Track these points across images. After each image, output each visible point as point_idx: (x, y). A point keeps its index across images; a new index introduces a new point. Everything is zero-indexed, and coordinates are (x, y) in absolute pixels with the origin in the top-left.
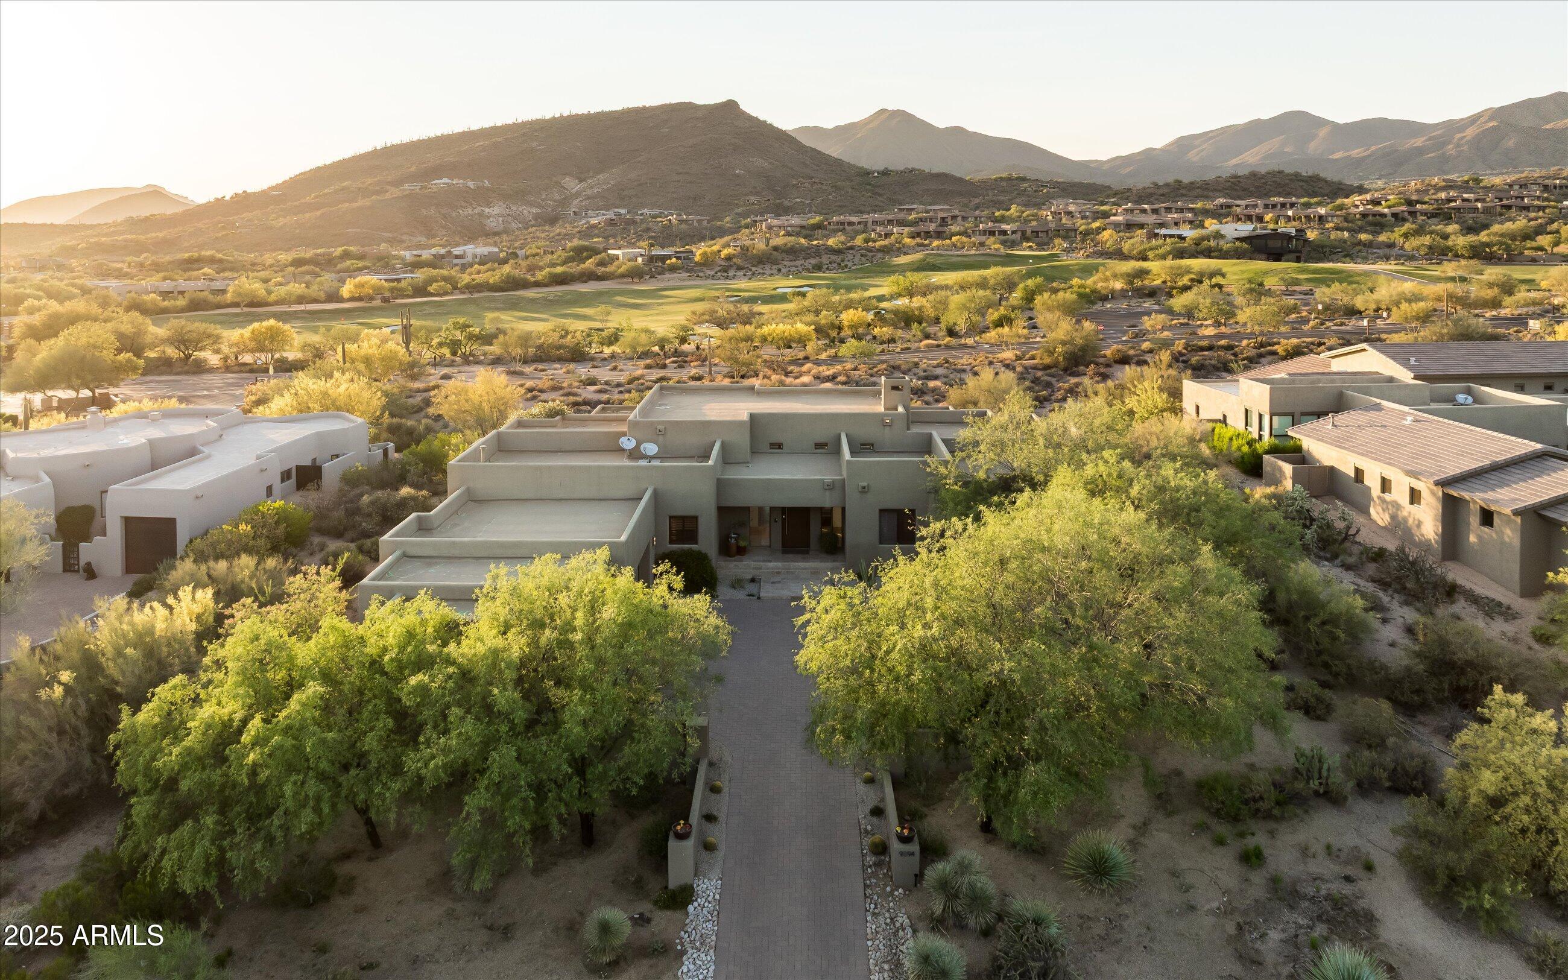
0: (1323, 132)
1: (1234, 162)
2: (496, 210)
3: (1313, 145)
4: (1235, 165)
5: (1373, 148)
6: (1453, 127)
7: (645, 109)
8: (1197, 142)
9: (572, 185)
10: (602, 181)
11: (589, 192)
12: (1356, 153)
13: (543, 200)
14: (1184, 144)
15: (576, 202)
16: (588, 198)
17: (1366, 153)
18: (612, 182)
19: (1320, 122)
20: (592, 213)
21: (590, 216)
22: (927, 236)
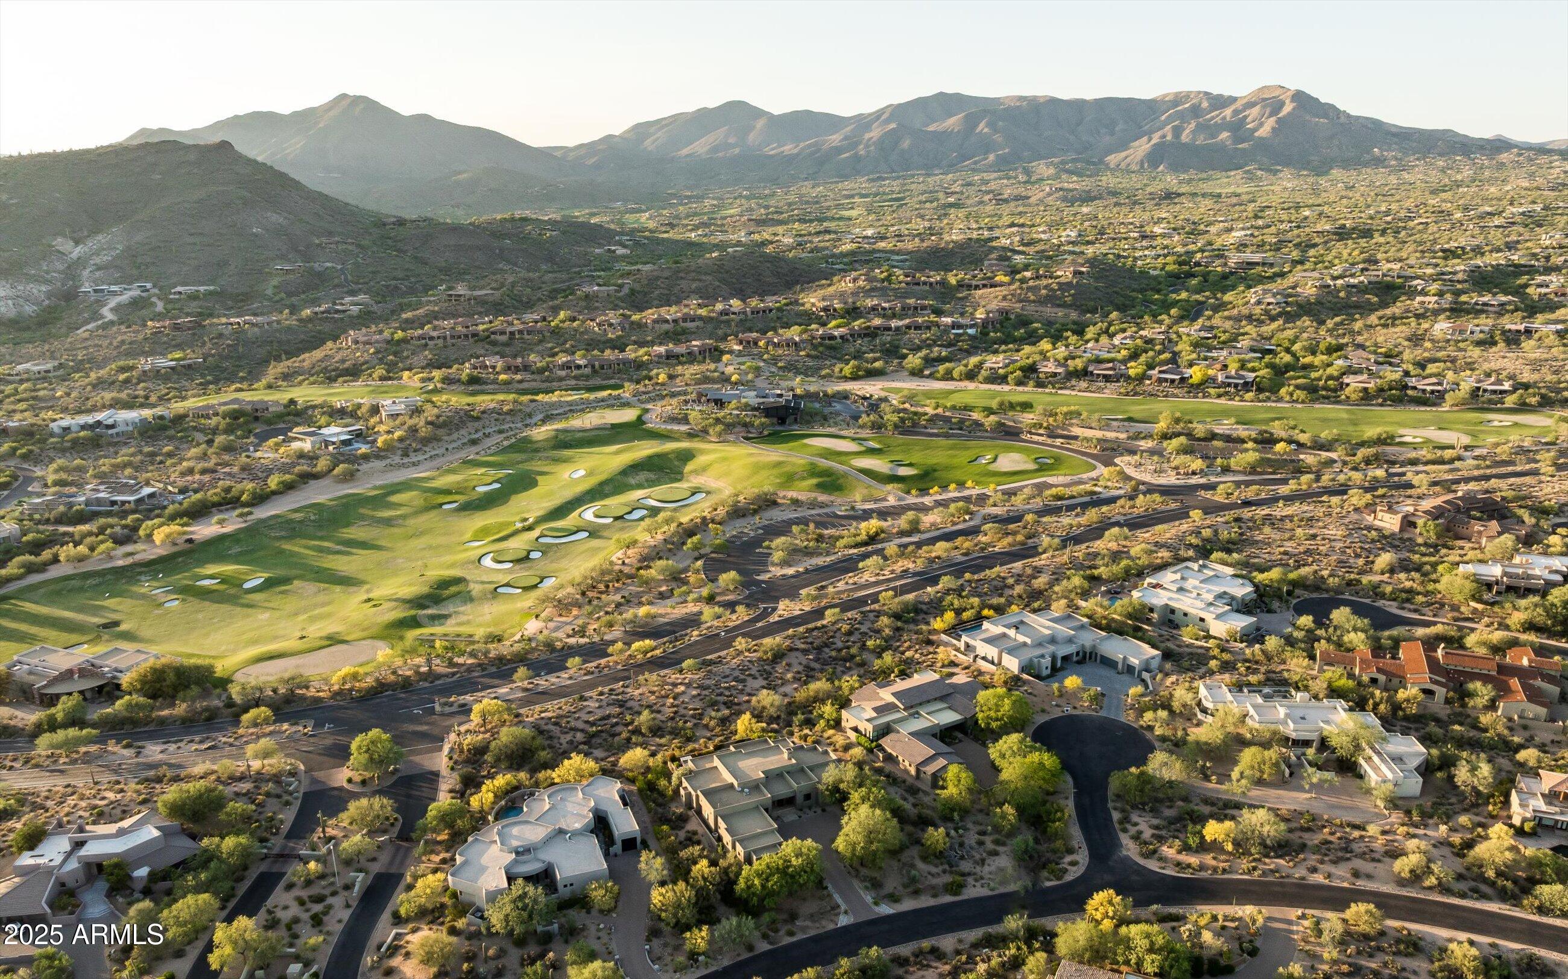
0: (760, 124)
1: (685, 151)
3: (751, 137)
4: (687, 156)
5: (802, 145)
6: (863, 122)
8: (652, 130)
12: (788, 149)
14: (641, 130)
17: (796, 151)
19: (757, 113)
20: (113, 288)
21: (114, 293)
22: (517, 369)
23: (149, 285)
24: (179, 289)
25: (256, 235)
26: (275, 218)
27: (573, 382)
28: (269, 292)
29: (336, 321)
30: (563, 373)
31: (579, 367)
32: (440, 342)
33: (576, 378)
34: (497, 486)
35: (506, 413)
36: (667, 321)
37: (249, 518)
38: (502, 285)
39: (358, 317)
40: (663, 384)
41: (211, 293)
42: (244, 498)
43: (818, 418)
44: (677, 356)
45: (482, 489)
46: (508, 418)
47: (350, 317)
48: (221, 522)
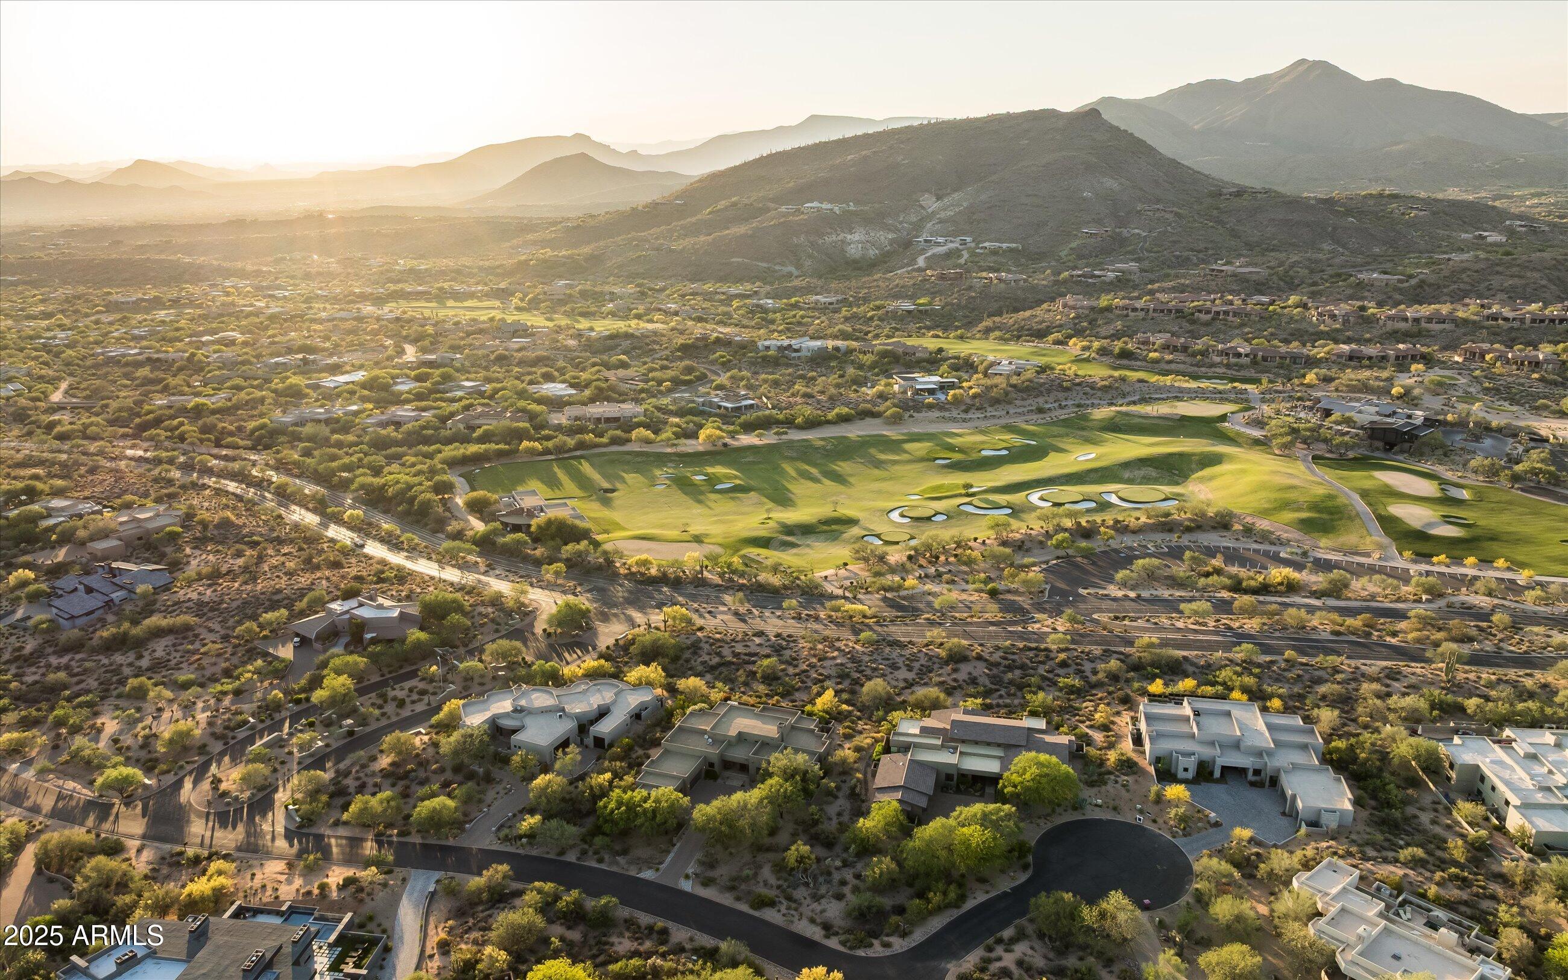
2: (856, 237)
7: (1009, 116)
9: (930, 203)
10: (958, 201)
11: (942, 215)
13: (901, 223)
15: (929, 225)
16: (941, 221)
18: (965, 204)
20: (941, 240)
21: (938, 244)
22: (1175, 349)
23: (969, 239)
24: (986, 244)
25: (1085, 199)
26: (1110, 183)
27: (1223, 370)
28: (1063, 254)
29: (1088, 285)
30: (1217, 359)
31: (1239, 355)
32: (1141, 314)
33: (1228, 366)
34: (1005, 452)
35: (1099, 389)
36: (1406, 319)
37: (784, 437)
38: (1281, 264)
39: (1111, 283)
40: (1310, 386)
41: (1011, 250)
42: (799, 420)
43: (1440, 452)
44: (1360, 359)
45: (984, 453)
46: (1099, 394)
47: (1104, 282)
48: (759, 436)
